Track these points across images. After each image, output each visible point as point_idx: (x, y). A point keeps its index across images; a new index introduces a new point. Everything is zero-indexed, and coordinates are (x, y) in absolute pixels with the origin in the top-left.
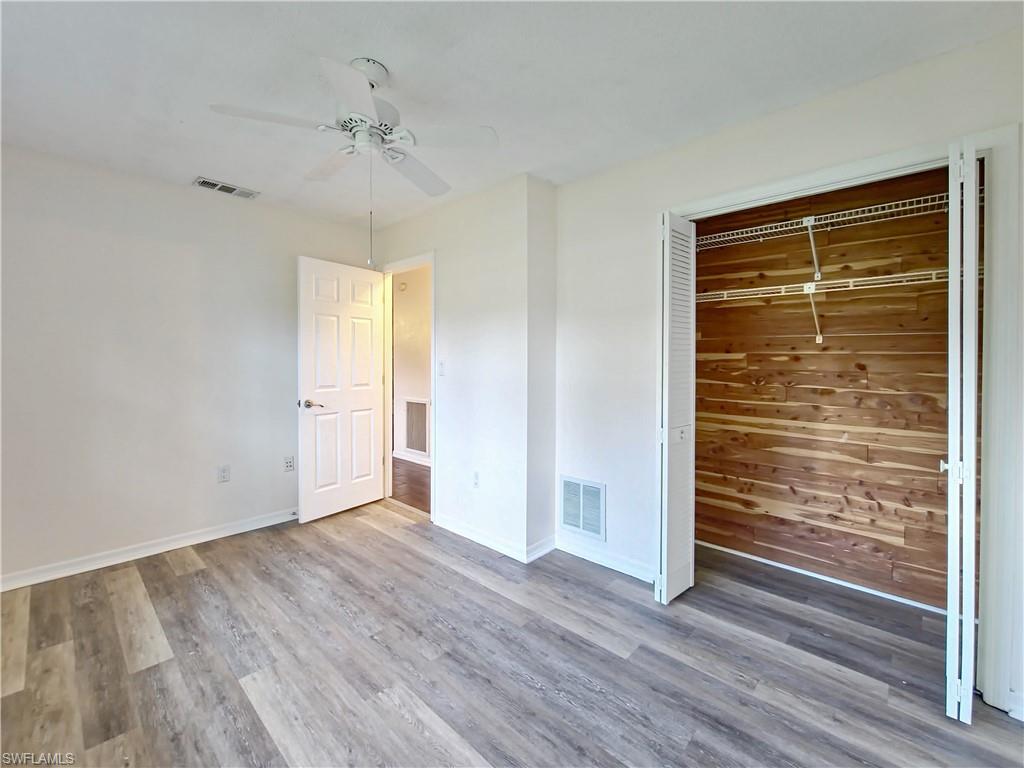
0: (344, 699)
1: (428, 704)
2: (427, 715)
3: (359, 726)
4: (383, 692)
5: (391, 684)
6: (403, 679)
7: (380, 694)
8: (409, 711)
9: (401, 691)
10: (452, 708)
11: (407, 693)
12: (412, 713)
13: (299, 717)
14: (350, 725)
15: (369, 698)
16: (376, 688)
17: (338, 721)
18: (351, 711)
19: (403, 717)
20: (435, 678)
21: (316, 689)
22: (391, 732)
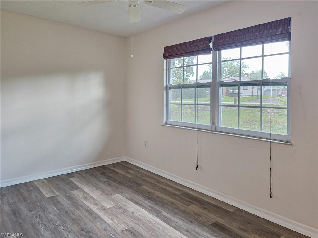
0: (140, 228)
1: (109, 224)
2: (110, 222)
3: (133, 220)
4: (126, 229)
5: (123, 232)
6: (117, 233)
7: (127, 229)
8: (116, 223)
9: (118, 228)
10: (100, 223)
11: (116, 228)
12: (114, 222)
13: (154, 224)
14: (136, 220)
15: (130, 227)
16: (128, 230)
17: (139, 222)
18: (136, 224)
19: (118, 221)
20: (103, 232)
21: (153, 232)
22: (122, 218)
